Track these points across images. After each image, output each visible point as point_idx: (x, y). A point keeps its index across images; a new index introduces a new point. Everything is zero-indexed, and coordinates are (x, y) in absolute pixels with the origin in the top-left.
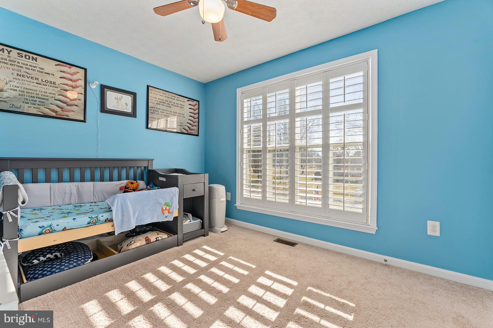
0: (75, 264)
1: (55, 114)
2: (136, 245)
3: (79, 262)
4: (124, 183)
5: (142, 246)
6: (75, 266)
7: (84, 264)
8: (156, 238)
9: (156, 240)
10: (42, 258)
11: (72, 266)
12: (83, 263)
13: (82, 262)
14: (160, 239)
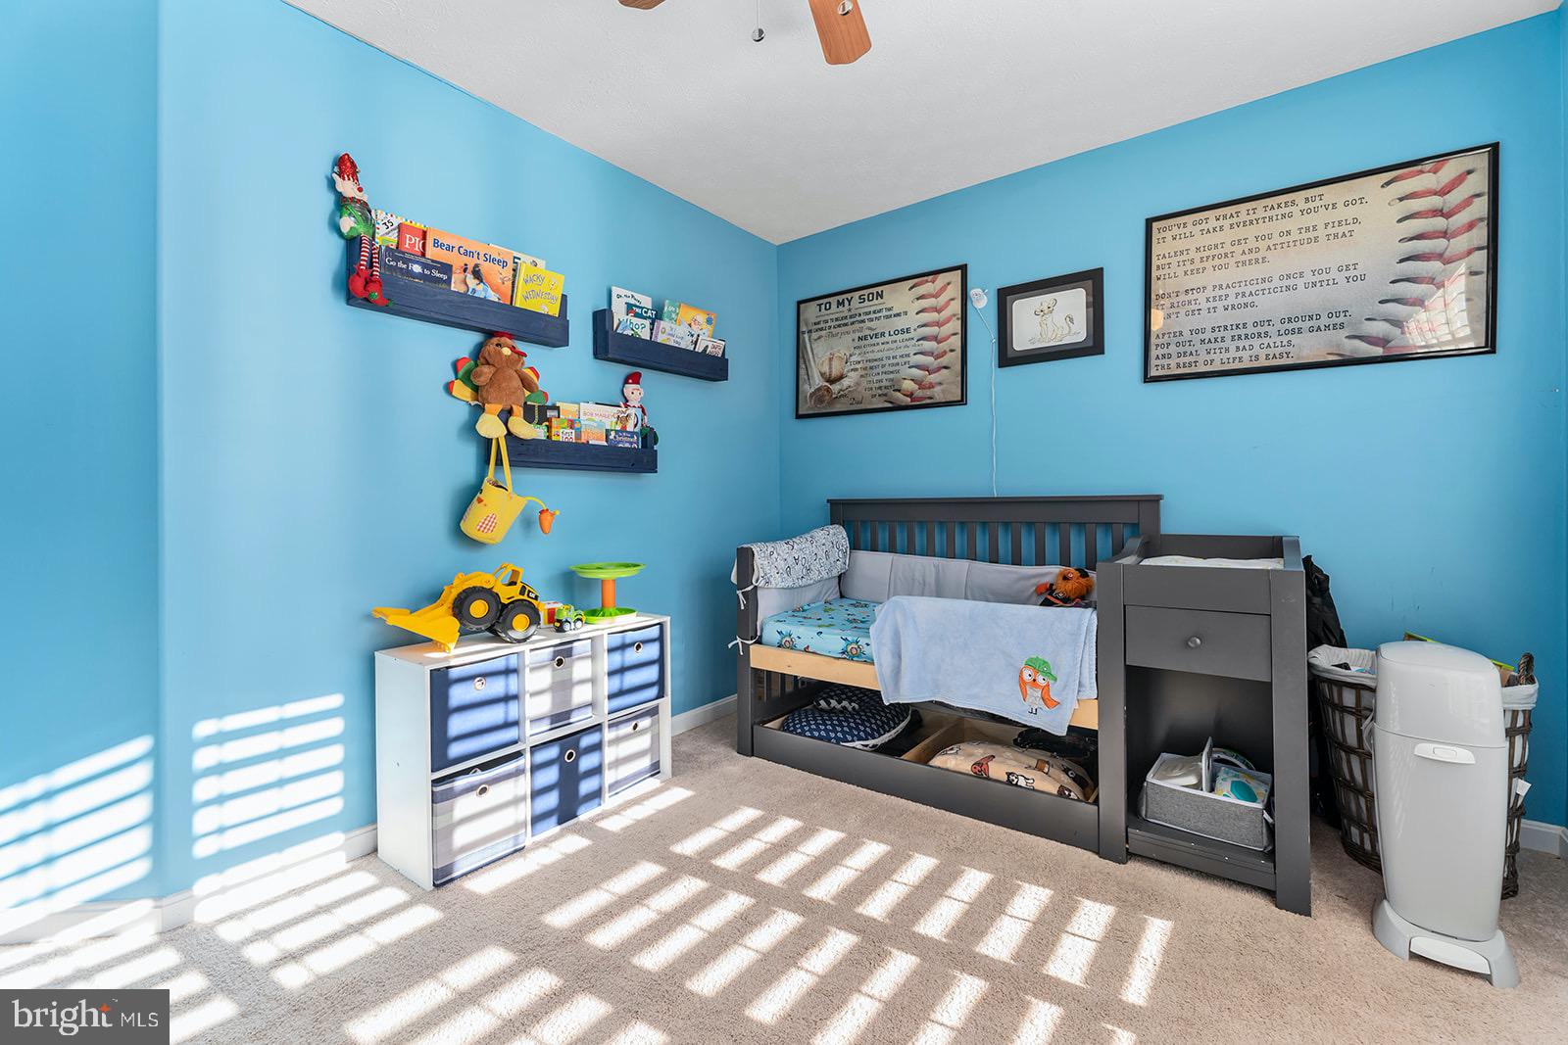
0: (823, 733)
1: (909, 399)
2: (946, 762)
3: (833, 735)
4: (1051, 572)
5: (997, 784)
6: (820, 738)
7: (838, 743)
8: (1009, 774)
9: (1009, 782)
10: (834, 703)
11: (816, 734)
12: (838, 741)
13: (836, 738)
14: (1022, 782)
